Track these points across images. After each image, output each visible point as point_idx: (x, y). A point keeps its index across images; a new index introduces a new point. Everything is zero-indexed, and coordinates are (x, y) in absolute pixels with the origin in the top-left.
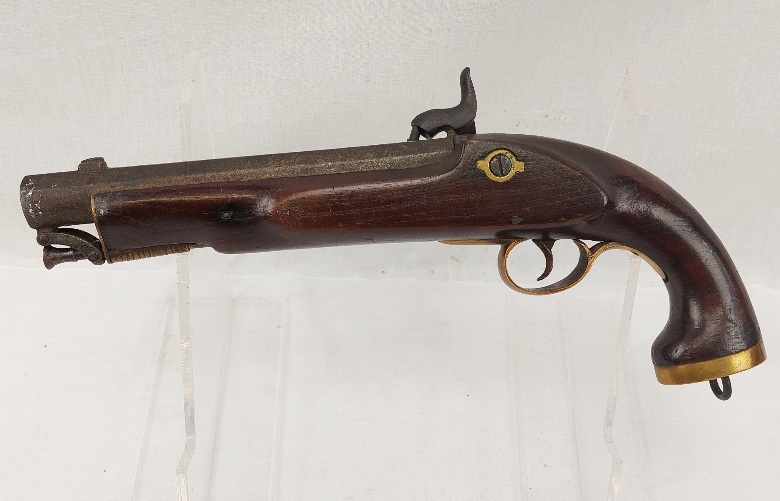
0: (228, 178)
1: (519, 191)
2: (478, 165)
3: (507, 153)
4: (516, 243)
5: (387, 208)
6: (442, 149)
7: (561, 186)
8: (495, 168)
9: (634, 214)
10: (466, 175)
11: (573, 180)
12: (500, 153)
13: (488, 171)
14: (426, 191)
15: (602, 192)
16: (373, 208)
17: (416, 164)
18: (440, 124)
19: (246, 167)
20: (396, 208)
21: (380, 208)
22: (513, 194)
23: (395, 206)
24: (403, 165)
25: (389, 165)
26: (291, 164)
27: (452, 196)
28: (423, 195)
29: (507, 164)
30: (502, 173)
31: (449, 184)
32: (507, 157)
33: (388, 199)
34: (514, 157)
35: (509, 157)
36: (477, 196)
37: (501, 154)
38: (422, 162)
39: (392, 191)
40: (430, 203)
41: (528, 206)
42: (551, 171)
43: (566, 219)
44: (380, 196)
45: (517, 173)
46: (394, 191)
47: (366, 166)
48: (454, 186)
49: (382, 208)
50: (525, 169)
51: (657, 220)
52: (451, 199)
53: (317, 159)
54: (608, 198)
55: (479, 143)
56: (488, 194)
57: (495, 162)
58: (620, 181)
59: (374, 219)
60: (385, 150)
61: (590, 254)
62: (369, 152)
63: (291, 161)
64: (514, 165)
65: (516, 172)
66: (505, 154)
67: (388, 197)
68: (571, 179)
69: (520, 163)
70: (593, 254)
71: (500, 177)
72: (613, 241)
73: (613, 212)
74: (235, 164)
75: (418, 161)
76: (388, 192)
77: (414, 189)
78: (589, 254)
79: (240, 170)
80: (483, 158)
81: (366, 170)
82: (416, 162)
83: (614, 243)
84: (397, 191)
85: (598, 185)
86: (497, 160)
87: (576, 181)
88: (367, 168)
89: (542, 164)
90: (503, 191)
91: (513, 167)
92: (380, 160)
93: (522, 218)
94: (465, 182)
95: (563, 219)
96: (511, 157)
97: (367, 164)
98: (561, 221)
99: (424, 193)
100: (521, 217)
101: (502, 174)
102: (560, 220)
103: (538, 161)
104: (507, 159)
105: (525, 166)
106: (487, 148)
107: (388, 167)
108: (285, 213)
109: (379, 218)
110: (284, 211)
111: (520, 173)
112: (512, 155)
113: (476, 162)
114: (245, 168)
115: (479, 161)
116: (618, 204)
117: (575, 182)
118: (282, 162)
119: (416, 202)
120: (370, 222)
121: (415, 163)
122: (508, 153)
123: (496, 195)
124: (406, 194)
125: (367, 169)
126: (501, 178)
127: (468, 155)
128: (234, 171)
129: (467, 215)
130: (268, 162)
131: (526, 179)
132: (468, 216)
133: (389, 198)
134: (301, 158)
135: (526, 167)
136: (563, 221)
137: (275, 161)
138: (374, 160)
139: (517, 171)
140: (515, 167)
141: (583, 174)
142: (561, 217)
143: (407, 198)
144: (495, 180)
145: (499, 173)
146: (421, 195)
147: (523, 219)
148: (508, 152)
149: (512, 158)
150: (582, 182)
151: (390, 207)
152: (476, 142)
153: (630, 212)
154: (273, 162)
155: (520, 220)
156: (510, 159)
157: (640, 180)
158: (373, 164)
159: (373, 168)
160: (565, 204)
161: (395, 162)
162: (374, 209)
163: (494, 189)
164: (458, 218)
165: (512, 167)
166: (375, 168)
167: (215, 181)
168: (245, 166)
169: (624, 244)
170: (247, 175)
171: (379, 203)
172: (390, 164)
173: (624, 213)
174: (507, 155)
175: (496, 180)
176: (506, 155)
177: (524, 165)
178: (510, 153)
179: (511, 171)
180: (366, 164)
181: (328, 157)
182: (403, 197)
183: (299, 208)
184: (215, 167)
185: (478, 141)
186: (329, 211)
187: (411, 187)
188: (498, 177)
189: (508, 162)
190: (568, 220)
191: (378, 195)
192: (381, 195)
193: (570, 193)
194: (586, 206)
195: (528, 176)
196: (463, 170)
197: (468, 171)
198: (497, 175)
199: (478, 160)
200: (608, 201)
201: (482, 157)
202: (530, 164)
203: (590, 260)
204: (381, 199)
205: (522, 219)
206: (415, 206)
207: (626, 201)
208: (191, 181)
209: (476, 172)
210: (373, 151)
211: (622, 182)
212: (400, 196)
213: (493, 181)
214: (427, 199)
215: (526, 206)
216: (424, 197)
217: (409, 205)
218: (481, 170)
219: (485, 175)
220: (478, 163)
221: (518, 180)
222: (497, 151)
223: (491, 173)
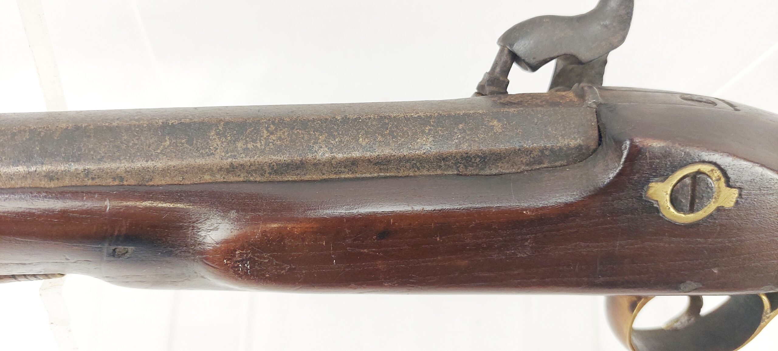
0: (121, 177)
2: (651, 192)
3: (712, 170)
5: (449, 261)
6: (574, 137)
8: (681, 198)
13: (665, 202)
19: (161, 153)
20: (466, 262)
22: (699, 246)
23: (466, 258)
24: (490, 167)
26: (258, 153)
27: (582, 244)
28: (527, 240)
29: (705, 191)
30: (692, 207)
34: (723, 179)
36: (631, 247)
37: (699, 172)
40: (536, 256)
45: (719, 210)
49: (439, 261)
50: (737, 202)
53: (314, 143)
57: (684, 185)
60: (456, 131)
63: (258, 145)
64: (720, 194)
65: (718, 207)
66: (709, 172)
69: (730, 192)
71: (686, 214)
74: (136, 142)
79: (147, 161)
81: (412, 174)
82: (518, 164)
86: (688, 183)
90: (682, 239)
96: (717, 178)
100: (700, 283)
101: (692, 210)
104: (708, 181)
105: (737, 198)
108: (240, 265)
109: (430, 277)
110: (239, 262)
111: (725, 209)
112: (720, 176)
113: (647, 185)
114: (157, 156)
115: (653, 183)
118: (240, 145)
119: (509, 252)
120: (412, 283)
122: (714, 172)
123: (667, 246)
124: (493, 238)
126: (688, 216)
128: (132, 161)
129: (601, 277)
130: (208, 143)
134: (280, 138)
135: (739, 200)
137: (222, 143)
140: (720, 197)
143: (493, 245)
145: (687, 207)
146: (522, 240)
148: (715, 169)
151: (456, 259)
152: (659, 146)
154: (219, 143)
156: (715, 183)
162: (423, 262)
163: (665, 236)
165: (714, 197)
167: (94, 182)
168: (159, 151)
170: (165, 172)
174: (711, 176)
175: (676, 219)
177: (736, 196)
179: (709, 205)
181: (337, 140)
183: (271, 256)
184: (93, 149)
186: (333, 263)
188: (682, 215)
189: (710, 188)
197: (626, 202)
198: (680, 212)
199: (652, 181)
201: (663, 176)
202: (750, 194)
206: (507, 259)
208: (40, 180)
209: (643, 203)
210: (429, 130)
212: (480, 241)
213: (669, 221)
214: (531, 248)
215: (715, 266)
216: (526, 244)
217: (495, 256)
218: (653, 200)
219: (658, 210)
220: (651, 187)
221: (717, 221)
222: (695, 166)
223: (670, 207)
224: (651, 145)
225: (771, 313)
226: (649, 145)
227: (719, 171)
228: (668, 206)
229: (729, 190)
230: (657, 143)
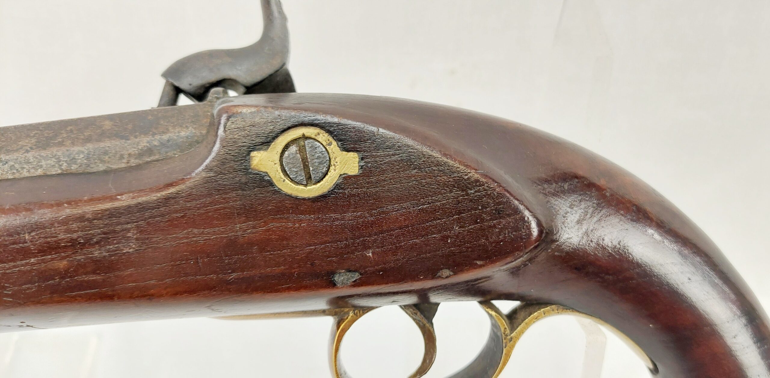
1: (349, 215)
2: (255, 162)
3: (319, 134)
4: (357, 316)
5: (44, 263)
6: (186, 126)
7: (438, 204)
8: (293, 167)
9: (593, 254)
10: (225, 183)
11: (463, 191)
12: (304, 135)
13: (277, 173)
14: (136, 222)
15: (527, 213)
16: (12, 264)
17: (125, 161)
18: (213, 77)
20: (65, 262)
21: (27, 264)
22: (337, 223)
23: (63, 258)
24: (96, 163)
25: (65, 164)
27: (195, 231)
28: (128, 230)
29: (319, 157)
30: (309, 178)
31: (189, 205)
32: (319, 142)
33: (48, 243)
34: (334, 143)
35: (324, 143)
36: (254, 230)
37: (305, 137)
38: (140, 155)
39: (56, 225)
40: (145, 249)
41: (370, 248)
42: (416, 170)
43: (451, 273)
44: (27, 237)
45: (346, 179)
46: (59, 223)
47: (12, 167)
48: (199, 209)
49: (33, 264)
50: (361, 167)
51: (638, 265)
52: (195, 239)
54: (539, 224)
55: (254, 112)
56: (278, 225)
57: (292, 154)
58: (563, 187)
59: (16, 288)
61: (508, 331)
62: (28, 136)
64: (335, 159)
65: (341, 175)
66: (316, 136)
67: (46, 238)
68: (458, 188)
69: (348, 156)
70: (513, 329)
71: (306, 186)
72: (552, 304)
73: (550, 252)
75: (130, 155)
76: (45, 228)
77: (105, 217)
78: (505, 331)
80: (266, 143)
81: (11, 177)
82: (126, 156)
83: (553, 306)
84: (67, 224)
85: (518, 200)
86: (296, 151)
87: (470, 192)
88: (15, 171)
89: (397, 156)
90: (312, 216)
91: (334, 165)
92: (43, 153)
93: (357, 274)
94: (224, 199)
95: (446, 272)
96: (328, 142)
97: (15, 162)
98: (440, 277)
99: (129, 226)
100: (355, 271)
101: (309, 180)
102: (439, 274)
103: (388, 150)
104: (319, 147)
105: (359, 162)
106: (273, 124)
107: (61, 169)
109: (27, 286)
111: (350, 177)
112: (331, 139)
113: (249, 154)
115: (255, 152)
116: (560, 236)
117: (467, 194)
119: (111, 247)
120: (7, 296)
121: (124, 158)
122: (321, 135)
123: (297, 225)
125: (14, 173)
126: (308, 188)
127: (231, 139)
129: (231, 273)
131: (364, 190)
132: (234, 275)
133: (49, 240)
135: (362, 164)
136: (447, 277)
138: (30, 155)
139: (342, 173)
140: (338, 163)
141: (486, 176)
142: (442, 269)
143: (91, 239)
144: (294, 193)
145: (302, 177)
146: (123, 230)
147: (360, 276)
148: (322, 131)
149: (330, 144)
150: (484, 193)
151: (52, 259)
152: (249, 111)
153: (585, 252)
155: (353, 277)
156: (327, 148)
157: (602, 182)
158: (28, 162)
159: (29, 171)
160: (449, 241)
161: (79, 156)
162: (15, 267)
163: (292, 213)
164: (212, 279)
165: (332, 164)
166: (33, 170)
169: (573, 309)
171: (26, 253)
172: (66, 161)
173: (572, 252)
174: (320, 140)
175: (296, 192)
176: (317, 138)
177: (357, 160)
178: (326, 135)
179: (329, 174)
180: (13, 163)
182: (81, 237)
185: (253, 110)
187: (99, 214)
188: (301, 187)
189: (323, 154)
190: (455, 273)
191: (22, 235)
192: (29, 233)
193: (457, 216)
194: (493, 245)
195: (368, 183)
196: (221, 173)
197: (231, 176)
198: (298, 183)
199: (254, 150)
200: (541, 232)
201: (263, 144)
202: (373, 156)
203: (508, 345)
204: (30, 244)
205: (356, 276)
206: (111, 256)
207: (577, 227)
209: (251, 176)
211: (566, 188)
212: (75, 236)
213: (288, 195)
214: (137, 239)
215: (366, 248)
216: (129, 235)
217: (96, 254)
218: (262, 171)
219: (271, 183)
220: (254, 157)
221: (346, 192)
222: (298, 130)
223: (285, 179)
224: (241, 112)
225: (511, 334)
226: (239, 111)
227: (327, 134)
228: (282, 178)
229: (347, 155)
230: (247, 109)
